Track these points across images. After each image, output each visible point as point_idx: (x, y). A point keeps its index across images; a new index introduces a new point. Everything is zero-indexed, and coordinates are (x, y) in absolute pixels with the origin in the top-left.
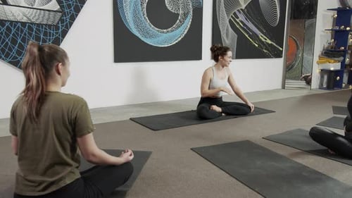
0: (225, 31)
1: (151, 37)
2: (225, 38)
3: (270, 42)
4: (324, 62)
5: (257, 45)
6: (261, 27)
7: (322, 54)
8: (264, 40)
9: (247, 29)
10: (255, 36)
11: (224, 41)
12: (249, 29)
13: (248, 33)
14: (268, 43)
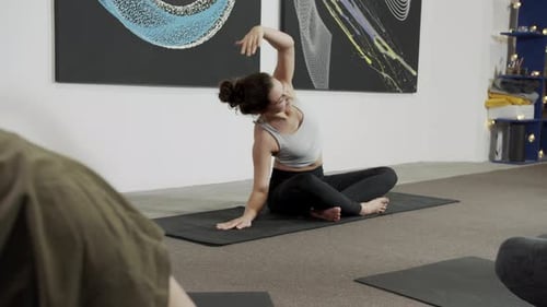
0: (308, 22)
1: (148, 21)
2: (308, 39)
3: (393, 55)
4: (503, 104)
5: (369, 62)
6: (378, 21)
7: (494, 85)
8: (382, 51)
9: (352, 23)
10: (365, 40)
11: (307, 45)
12: (355, 22)
13: (352, 32)
14: (389, 58)
